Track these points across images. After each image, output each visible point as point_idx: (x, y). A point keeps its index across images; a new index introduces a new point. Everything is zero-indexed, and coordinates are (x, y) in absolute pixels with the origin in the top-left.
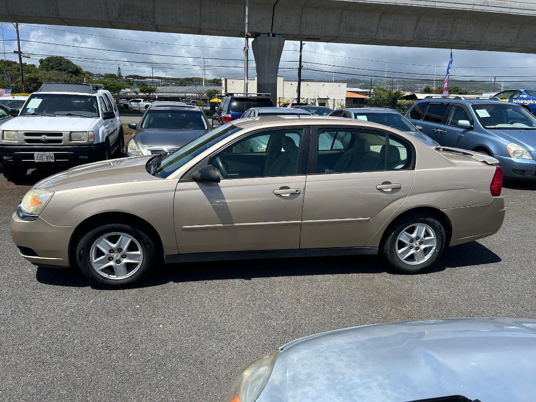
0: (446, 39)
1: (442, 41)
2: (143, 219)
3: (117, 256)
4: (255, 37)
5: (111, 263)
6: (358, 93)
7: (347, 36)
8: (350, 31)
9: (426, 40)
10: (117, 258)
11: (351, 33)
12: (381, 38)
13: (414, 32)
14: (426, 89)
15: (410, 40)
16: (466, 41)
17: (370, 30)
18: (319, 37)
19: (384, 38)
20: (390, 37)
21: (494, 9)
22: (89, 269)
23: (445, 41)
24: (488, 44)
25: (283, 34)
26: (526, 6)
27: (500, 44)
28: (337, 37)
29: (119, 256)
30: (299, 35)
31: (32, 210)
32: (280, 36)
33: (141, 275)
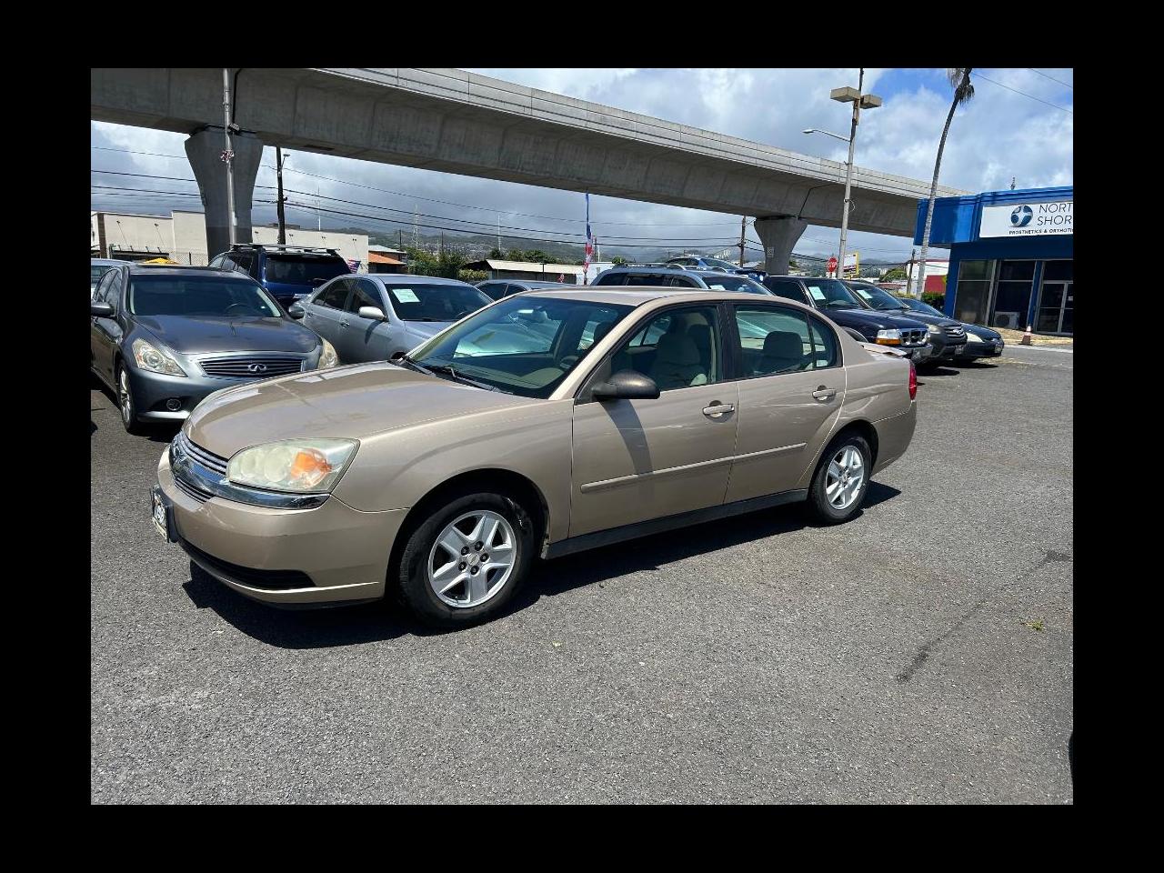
0: (548, 172)
1: (542, 175)
2: (525, 478)
3: (474, 559)
4: (193, 133)
5: (463, 576)
6: (383, 254)
7: (386, 149)
8: (391, 141)
9: (519, 171)
10: (474, 564)
11: (393, 145)
12: (446, 158)
13: (500, 153)
14: (493, 253)
15: (492, 167)
16: (578, 179)
17: (427, 143)
18: (331, 146)
19: (452, 160)
20: (461, 158)
21: (614, 130)
22: (426, 592)
23: (548, 175)
24: (608, 185)
25: (259, 132)
26: (657, 131)
27: (624, 185)
28: (367, 150)
29: (478, 558)
30: (292, 138)
31: (313, 484)
32: (253, 135)
33: (513, 589)
